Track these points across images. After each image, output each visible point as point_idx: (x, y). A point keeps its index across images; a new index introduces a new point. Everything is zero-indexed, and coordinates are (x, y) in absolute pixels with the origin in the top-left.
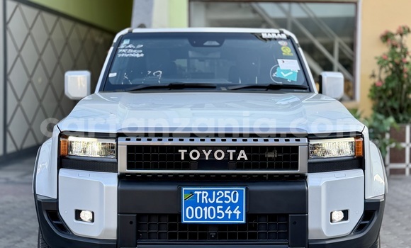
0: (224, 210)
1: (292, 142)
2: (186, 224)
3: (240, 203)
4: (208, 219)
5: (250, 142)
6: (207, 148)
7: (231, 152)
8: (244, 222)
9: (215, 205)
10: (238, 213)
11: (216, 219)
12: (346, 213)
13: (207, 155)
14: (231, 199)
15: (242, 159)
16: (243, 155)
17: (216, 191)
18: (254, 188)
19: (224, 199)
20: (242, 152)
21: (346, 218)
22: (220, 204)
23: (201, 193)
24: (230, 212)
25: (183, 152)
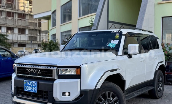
0: (32, 88)
1: (52, 68)
2: (25, 91)
3: (36, 86)
4: (29, 90)
5: (42, 68)
6: (32, 69)
7: (37, 70)
8: (36, 92)
9: (31, 86)
10: (35, 89)
11: (31, 90)
12: (69, 93)
13: (32, 71)
14: (34, 85)
15: (39, 73)
16: (40, 72)
17: (31, 82)
18: (40, 82)
19: (32, 85)
20: (39, 70)
21: (69, 95)
22: (32, 86)
23: (28, 82)
24: (34, 89)
25: (27, 69)
